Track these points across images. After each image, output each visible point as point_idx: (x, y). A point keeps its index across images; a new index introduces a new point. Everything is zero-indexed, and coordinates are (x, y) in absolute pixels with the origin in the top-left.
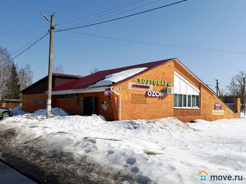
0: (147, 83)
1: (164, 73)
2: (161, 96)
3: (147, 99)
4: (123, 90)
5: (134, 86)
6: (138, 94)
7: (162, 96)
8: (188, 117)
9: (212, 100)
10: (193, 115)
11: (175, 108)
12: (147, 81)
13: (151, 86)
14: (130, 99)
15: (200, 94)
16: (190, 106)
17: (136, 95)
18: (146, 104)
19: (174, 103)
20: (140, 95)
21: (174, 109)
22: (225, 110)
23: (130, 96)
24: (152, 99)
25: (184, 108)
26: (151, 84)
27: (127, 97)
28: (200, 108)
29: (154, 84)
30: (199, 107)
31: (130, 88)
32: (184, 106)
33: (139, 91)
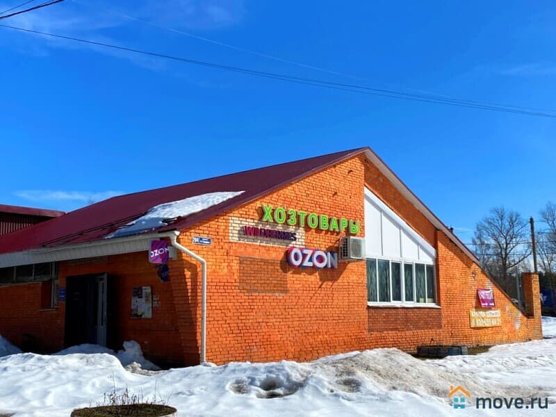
0: (286, 224)
1: (336, 193)
2: (329, 266)
3: (289, 275)
4: (212, 243)
5: (247, 231)
6: (262, 260)
7: (332, 267)
8: (408, 333)
9: (470, 279)
10: (423, 329)
11: (371, 304)
12: (288, 217)
13: (300, 233)
14: (236, 277)
15: (436, 260)
16: (412, 300)
17: (253, 261)
18: (286, 291)
19: (368, 288)
20: (265, 262)
21: (369, 307)
22: (503, 310)
23: (235, 265)
24: (303, 276)
25: (397, 304)
26: (298, 225)
27: (226, 270)
28: (439, 304)
29: (307, 228)
30: (434, 302)
31: (234, 237)
32: (394, 299)
33: (263, 250)
